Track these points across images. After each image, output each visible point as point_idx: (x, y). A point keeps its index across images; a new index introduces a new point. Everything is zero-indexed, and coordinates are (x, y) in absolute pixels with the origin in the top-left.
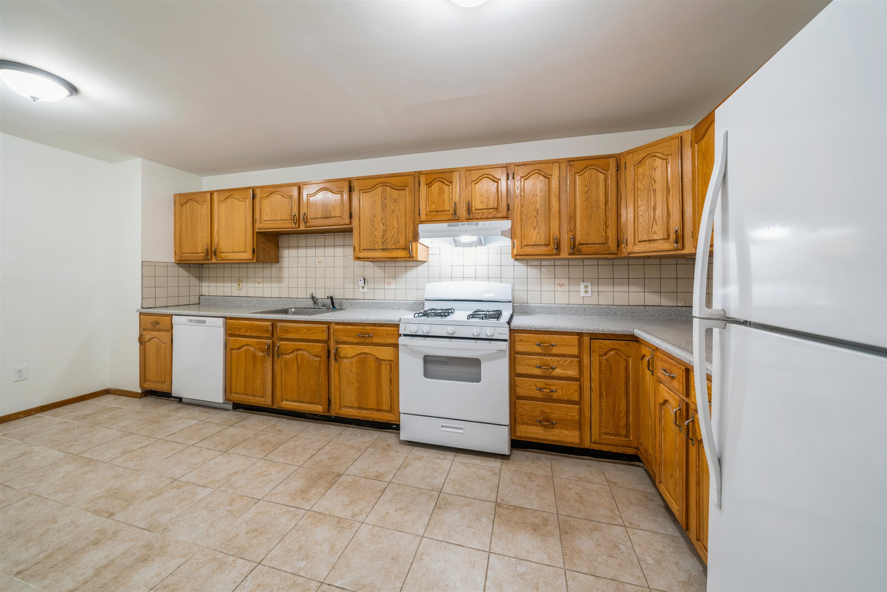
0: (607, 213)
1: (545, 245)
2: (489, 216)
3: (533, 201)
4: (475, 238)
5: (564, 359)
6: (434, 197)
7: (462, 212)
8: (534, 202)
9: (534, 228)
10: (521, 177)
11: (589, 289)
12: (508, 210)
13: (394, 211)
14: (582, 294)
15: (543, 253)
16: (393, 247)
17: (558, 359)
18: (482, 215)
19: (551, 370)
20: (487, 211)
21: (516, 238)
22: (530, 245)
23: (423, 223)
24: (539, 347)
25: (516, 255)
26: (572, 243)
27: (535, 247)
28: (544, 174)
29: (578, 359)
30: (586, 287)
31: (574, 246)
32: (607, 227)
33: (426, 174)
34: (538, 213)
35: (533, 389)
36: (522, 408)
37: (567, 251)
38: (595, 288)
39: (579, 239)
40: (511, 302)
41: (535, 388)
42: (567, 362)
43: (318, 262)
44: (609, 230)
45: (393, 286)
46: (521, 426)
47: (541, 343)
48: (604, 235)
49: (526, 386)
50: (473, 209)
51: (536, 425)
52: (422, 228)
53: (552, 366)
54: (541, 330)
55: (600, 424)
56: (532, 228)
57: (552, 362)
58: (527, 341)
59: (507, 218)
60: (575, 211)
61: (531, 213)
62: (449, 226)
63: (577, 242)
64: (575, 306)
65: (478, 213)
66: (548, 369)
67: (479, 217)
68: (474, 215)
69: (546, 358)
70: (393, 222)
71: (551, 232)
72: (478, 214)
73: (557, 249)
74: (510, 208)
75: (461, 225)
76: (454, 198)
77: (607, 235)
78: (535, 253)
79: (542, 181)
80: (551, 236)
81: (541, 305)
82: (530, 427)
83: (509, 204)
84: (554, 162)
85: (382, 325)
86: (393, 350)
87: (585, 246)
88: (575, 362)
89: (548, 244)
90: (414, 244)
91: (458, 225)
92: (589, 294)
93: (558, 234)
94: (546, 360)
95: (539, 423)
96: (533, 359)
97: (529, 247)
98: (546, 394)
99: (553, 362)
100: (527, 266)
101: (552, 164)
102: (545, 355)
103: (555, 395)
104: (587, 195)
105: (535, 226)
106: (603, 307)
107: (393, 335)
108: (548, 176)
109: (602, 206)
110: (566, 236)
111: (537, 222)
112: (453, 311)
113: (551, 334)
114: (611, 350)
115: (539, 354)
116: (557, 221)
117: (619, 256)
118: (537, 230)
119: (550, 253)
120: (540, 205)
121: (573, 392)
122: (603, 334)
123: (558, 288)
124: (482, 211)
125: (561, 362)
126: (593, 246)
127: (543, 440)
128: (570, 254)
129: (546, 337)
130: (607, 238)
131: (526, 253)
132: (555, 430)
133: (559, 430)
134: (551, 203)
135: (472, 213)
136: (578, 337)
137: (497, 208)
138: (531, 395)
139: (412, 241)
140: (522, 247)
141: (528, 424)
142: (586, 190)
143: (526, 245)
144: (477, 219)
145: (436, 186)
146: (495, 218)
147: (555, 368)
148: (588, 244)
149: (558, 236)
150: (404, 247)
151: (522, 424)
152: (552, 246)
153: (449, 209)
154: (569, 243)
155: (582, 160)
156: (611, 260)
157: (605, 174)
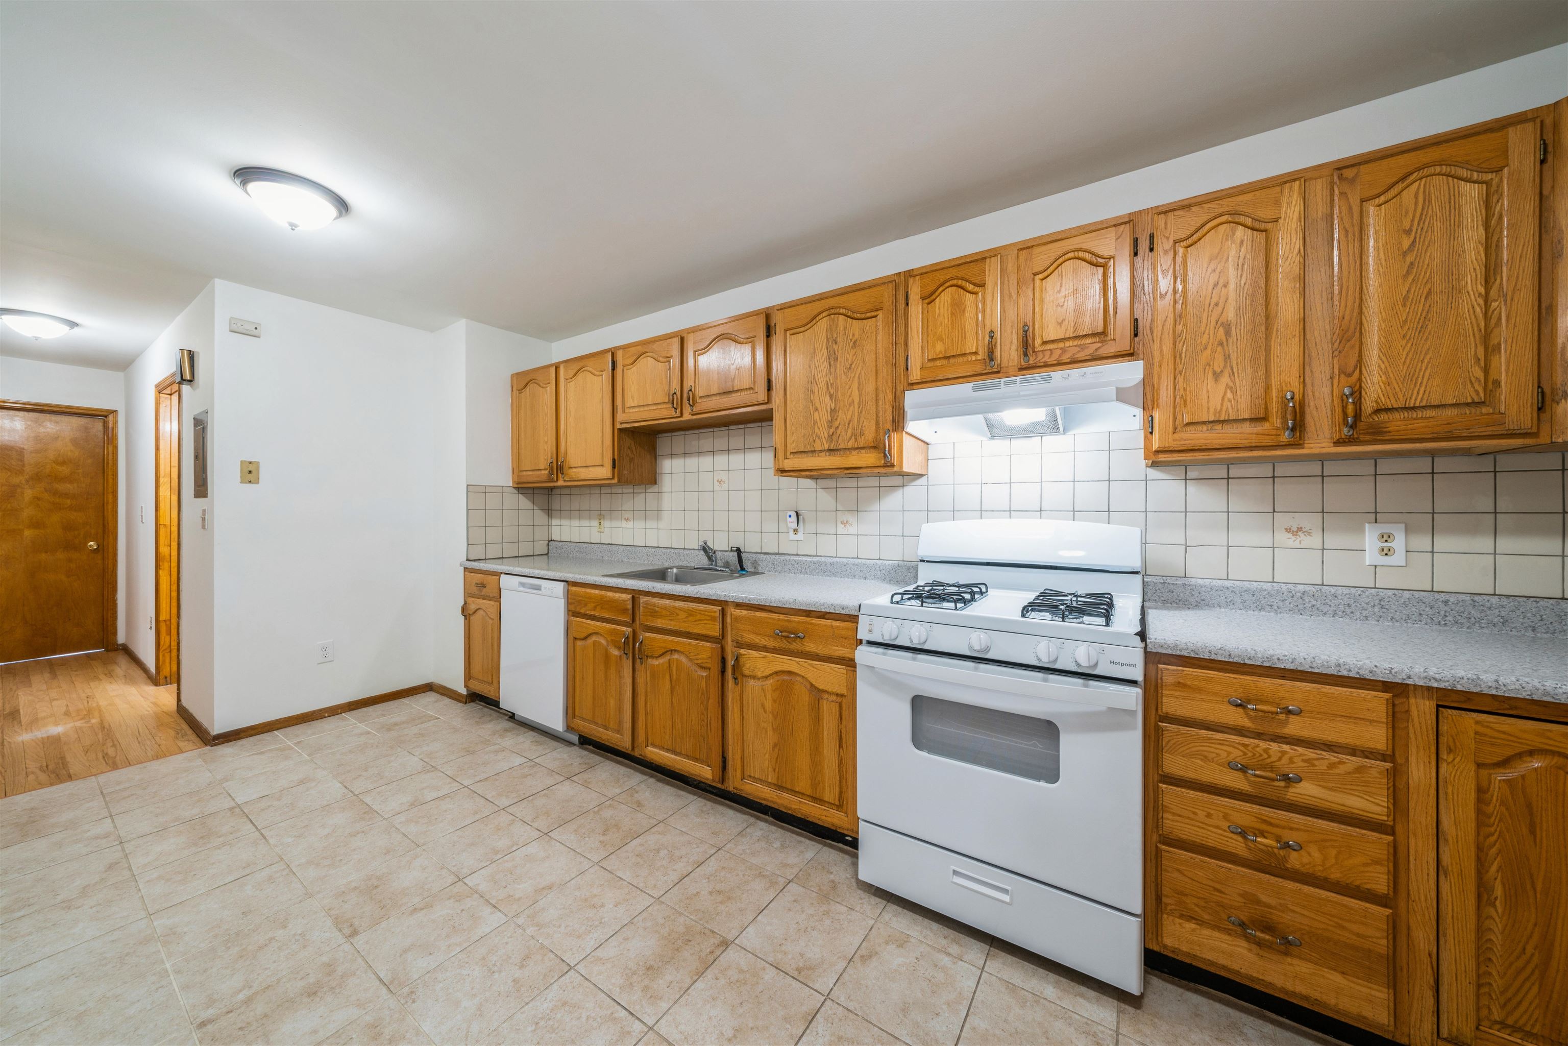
0: (1494, 305)
1: (1252, 420)
2: (1081, 355)
3: (1214, 300)
4: (1039, 414)
5: (1332, 757)
6: (941, 324)
7: (1009, 352)
8: (1217, 304)
9: (1217, 376)
10: (1175, 242)
11: (1399, 543)
12: (1136, 335)
13: (853, 366)
14: (1371, 555)
15: (1245, 443)
16: (850, 445)
17: (1310, 754)
18: (1060, 356)
19: (1282, 784)
20: (1076, 343)
21: (1158, 406)
22: (1204, 423)
23: (915, 387)
24: (1240, 710)
25: (1157, 452)
26: (1350, 408)
27: (1219, 427)
28: (1249, 221)
29: (1388, 765)
30: (1386, 537)
31: (1357, 416)
32: (1490, 349)
33: (922, 274)
34: (1228, 333)
35: (1218, 827)
36: (1179, 871)
37: (1328, 434)
38: (1422, 542)
39: (1374, 396)
40: (1137, 573)
41: (1225, 825)
42: (1342, 769)
43: (718, 481)
44: (1501, 362)
45: (852, 530)
46: (1178, 920)
47: (1249, 702)
48: (1481, 376)
49: (1194, 813)
50: (1038, 342)
51: (1228, 932)
52: (912, 398)
53: (1285, 770)
54: (1247, 662)
55: (1479, 986)
56: (1211, 374)
57: (1285, 760)
58: (1199, 690)
59: (1130, 355)
60: (1361, 313)
61: (1206, 336)
62: (975, 389)
63: (1368, 405)
64: (1346, 591)
65: (1051, 350)
66: (1273, 780)
67: (1052, 360)
68: (1040, 356)
69: (1263, 745)
70: (850, 391)
71: (1275, 382)
72: (1051, 354)
73: (1293, 429)
74: (1140, 330)
75: (1006, 383)
76: (988, 322)
77: (1493, 376)
78: (1217, 443)
79: (1242, 242)
80: (1274, 393)
81: (1227, 584)
82: (1207, 932)
83: (1136, 320)
84: (1285, 182)
85: (823, 615)
86: (845, 671)
87: (1397, 415)
88: (1374, 772)
89: (1262, 415)
90: (895, 436)
91: (997, 386)
92: (1398, 558)
93: (1296, 386)
94: (1266, 751)
95: (1239, 929)
96: (1221, 742)
97: (1199, 427)
98: (1263, 851)
99: (1291, 760)
100: (1186, 479)
101: (1278, 189)
102: (1259, 735)
103: (1295, 860)
104: (1409, 259)
105: (1218, 370)
106: (1452, 599)
107: (845, 638)
108: (1262, 226)
109: (1472, 284)
110: (1326, 390)
111: (1227, 358)
112: (984, 590)
113: (1283, 678)
114: (1531, 753)
115: (1239, 731)
116: (1294, 349)
117: (1544, 439)
118: (1225, 379)
119: (1267, 441)
120: (1238, 310)
121: (1366, 865)
122: (1493, 696)
123: (1283, 538)
124: (1061, 345)
125: (1322, 766)
126: (1429, 413)
127: (1252, 979)
128: (1338, 443)
129: (1267, 684)
130: (1491, 386)
131: (1190, 444)
132: (1296, 961)
133: (1311, 965)
134: (1273, 301)
135: (1034, 352)
136: (1389, 695)
137: (1104, 333)
138: (1211, 843)
139: (891, 429)
140: (1176, 428)
141: (1201, 923)
142: (1406, 243)
143: (1188, 424)
144: (1046, 365)
145: (945, 299)
146: (1096, 358)
147: (1300, 780)
148: (1414, 408)
149: (1296, 391)
150: (872, 445)
151: (1181, 916)
152: (1276, 421)
153: (977, 348)
154: (1339, 410)
155: (1392, 155)
156: (1491, 457)
157: (1488, 183)
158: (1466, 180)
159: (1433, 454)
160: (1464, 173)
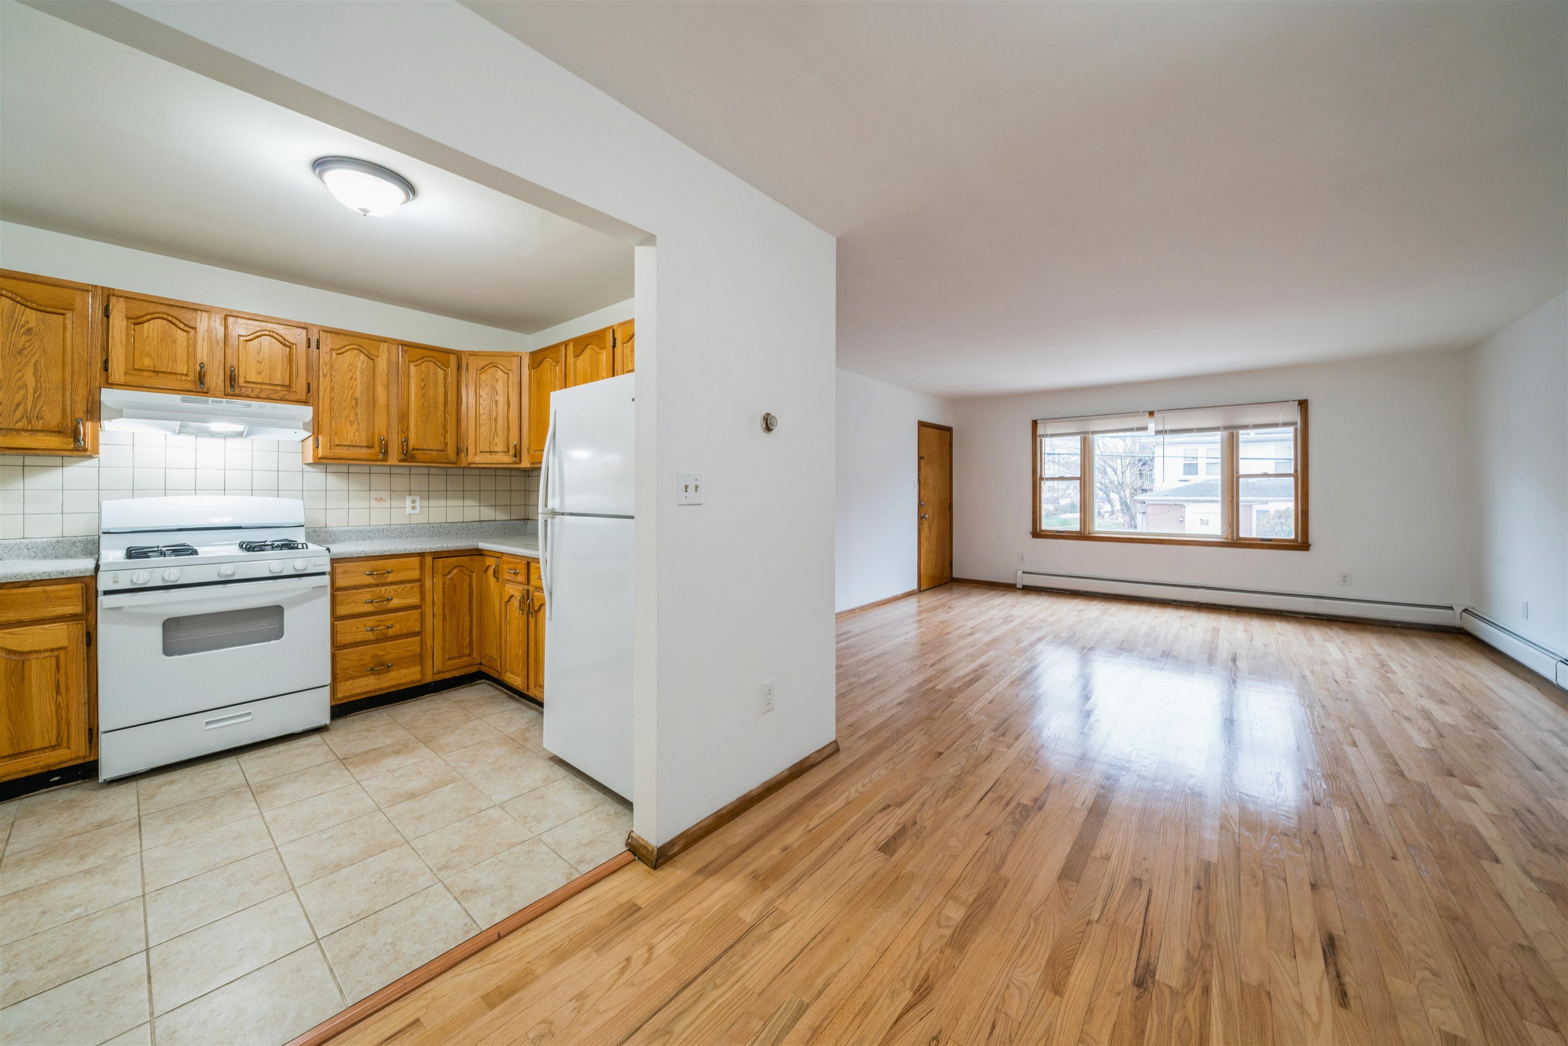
0: (447, 415)
1: (367, 447)
2: (273, 396)
3: (350, 385)
5: (402, 586)
6: (150, 344)
7: (216, 378)
8: (352, 388)
9: (351, 423)
10: (331, 349)
11: (418, 503)
12: (309, 392)
13: (26, 352)
14: (409, 511)
15: (363, 457)
16: (20, 425)
17: (395, 587)
18: (259, 393)
19: (386, 603)
20: (270, 387)
21: (321, 434)
22: (345, 446)
23: (114, 387)
24: (371, 577)
25: (321, 458)
26: (405, 447)
27: (352, 448)
28: (366, 353)
29: (420, 583)
30: (414, 501)
31: (407, 451)
32: (446, 432)
33: (127, 298)
34: (357, 403)
35: (361, 631)
36: (345, 659)
37: (396, 457)
38: (426, 503)
39: (412, 443)
41: (364, 629)
42: (406, 589)
44: (448, 436)
46: (344, 683)
47: (373, 572)
48: (443, 440)
49: (351, 629)
50: (241, 381)
51: (366, 676)
52: (111, 396)
53: (387, 597)
54: (373, 555)
55: (444, 650)
56: (349, 422)
57: (387, 593)
58: (353, 572)
59: (305, 403)
60: (408, 408)
61: (346, 402)
62: (183, 401)
63: (411, 447)
64: (400, 526)
65: (252, 388)
66: (383, 601)
67: (253, 394)
68: (244, 390)
69: (379, 589)
71: (376, 431)
72: (252, 390)
73: (384, 454)
74: (311, 389)
75: (213, 402)
76: (199, 355)
77: (446, 441)
78: (352, 456)
79: (363, 361)
80: (376, 436)
81: (349, 528)
82: (357, 681)
83: (309, 384)
84: (382, 341)
87: (420, 452)
88: (416, 587)
89: (371, 445)
90: (89, 425)
91: (206, 402)
92: (418, 510)
93: (385, 434)
94: (380, 591)
95: (370, 672)
96: (362, 593)
97: (343, 448)
98: (379, 634)
99: (389, 592)
100: (328, 472)
101: (378, 343)
102: (377, 585)
103: (391, 632)
104: (424, 391)
105: (352, 420)
108: (372, 357)
109: (441, 408)
110: (396, 437)
111: (356, 415)
113: (382, 559)
114: (455, 568)
115: (369, 586)
116: (384, 418)
117: (458, 465)
118: (355, 425)
119: (373, 458)
120: (361, 393)
121: (414, 623)
122: (447, 551)
123: (375, 503)
124: (259, 386)
125: (400, 590)
126: (429, 452)
127: (375, 691)
128: (400, 461)
129: (379, 563)
130: (446, 444)
131: (339, 455)
132: (391, 673)
133: (396, 672)
134: (376, 393)
135: (238, 386)
136: (419, 558)
137: (289, 386)
138: (358, 640)
139: (84, 419)
140: (331, 447)
141: (354, 678)
142: (423, 384)
143: (337, 445)
144: (248, 396)
145: (152, 328)
146: (283, 400)
147: (392, 599)
148: (424, 450)
149: (385, 436)
150: (56, 429)
151: (346, 680)
152: (377, 449)
153: (188, 371)
154: (400, 447)
155: (418, 348)
156: (445, 469)
157: (445, 371)
158: (440, 368)
159: (429, 467)
160: (439, 365)
